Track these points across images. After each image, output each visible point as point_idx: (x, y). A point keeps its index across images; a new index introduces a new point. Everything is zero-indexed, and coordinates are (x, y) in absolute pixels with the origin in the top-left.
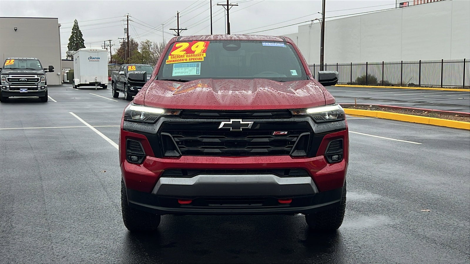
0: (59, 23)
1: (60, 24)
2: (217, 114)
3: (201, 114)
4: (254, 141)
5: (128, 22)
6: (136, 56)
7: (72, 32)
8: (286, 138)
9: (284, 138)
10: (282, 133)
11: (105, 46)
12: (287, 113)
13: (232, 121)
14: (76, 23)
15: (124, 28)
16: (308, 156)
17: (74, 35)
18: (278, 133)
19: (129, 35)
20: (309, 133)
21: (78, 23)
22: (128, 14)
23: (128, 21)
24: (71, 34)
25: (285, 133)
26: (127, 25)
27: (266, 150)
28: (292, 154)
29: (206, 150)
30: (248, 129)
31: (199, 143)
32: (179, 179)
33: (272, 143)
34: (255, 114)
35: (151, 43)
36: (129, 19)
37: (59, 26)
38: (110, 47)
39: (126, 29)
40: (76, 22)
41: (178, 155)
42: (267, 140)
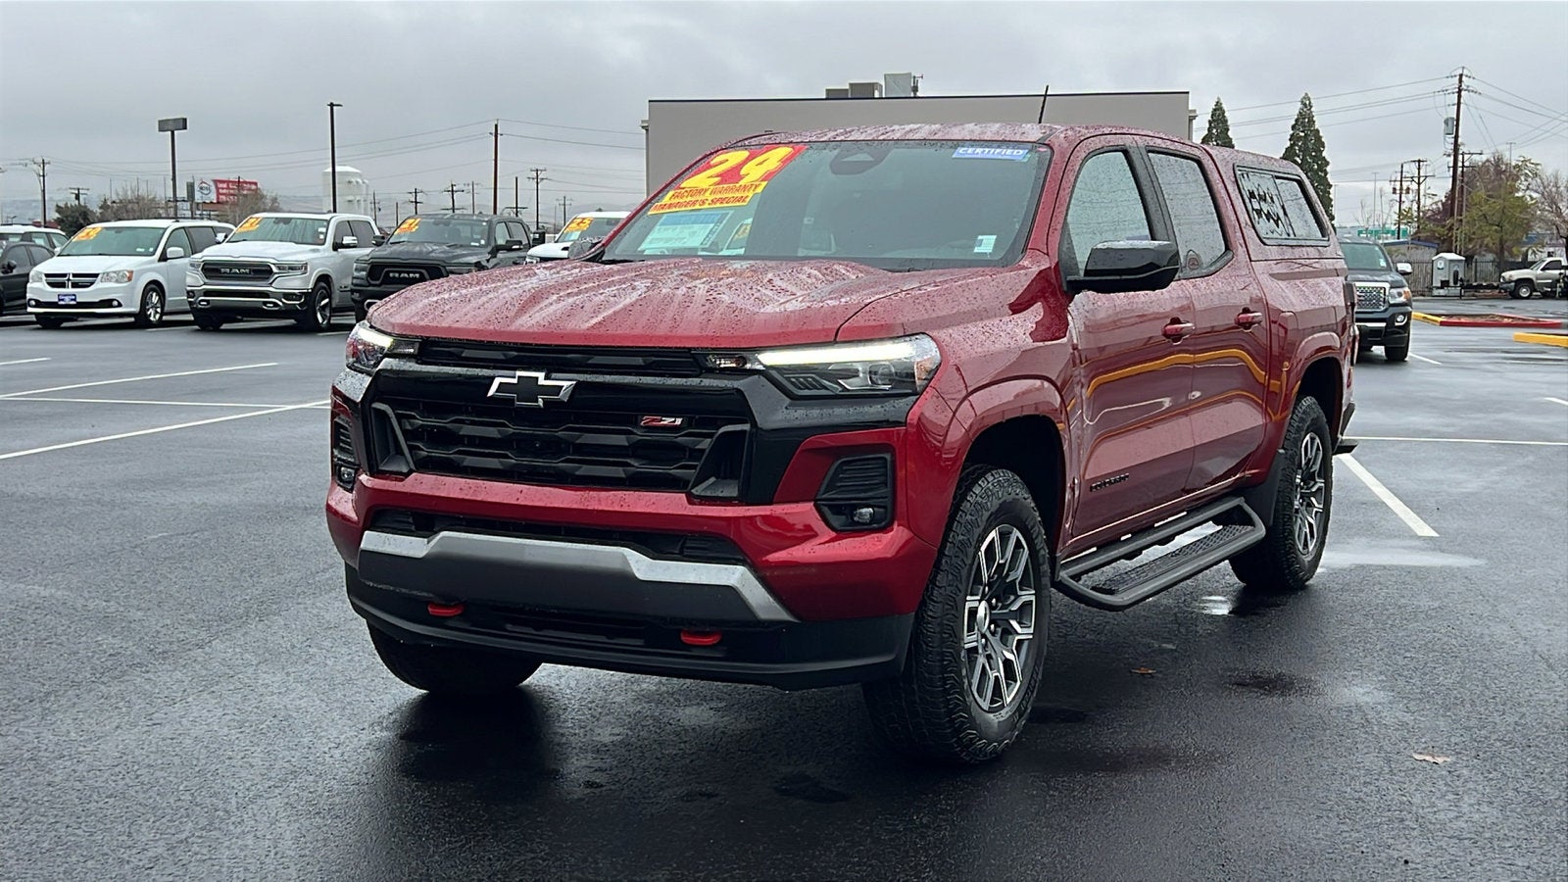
0: (1190, 108)
1: (1195, 111)
4: (583, 442)
5: (1459, 97)
6: (1480, 213)
7: (1292, 135)
8: (676, 437)
9: (669, 436)
10: (667, 421)
11: (1401, 181)
12: (690, 359)
13: (519, 377)
14: (1306, 104)
15: (1446, 117)
16: (743, 500)
17: (1298, 145)
18: (654, 420)
19: (1460, 140)
20: (746, 427)
21: (1311, 107)
22: (1463, 68)
23: (1459, 92)
24: (1288, 144)
25: (675, 421)
26: (1456, 107)
27: (619, 472)
28: (693, 491)
29: (469, 461)
30: (560, 403)
33: (638, 450)
34: (597, 360)
35: (1539, 167)
36: (1463, 87)
37: (1191, 119)
38: (1419, 184)
39: (1450, 123)
40: (1308, 102)
41: (405, 469)
42: (621, 440)
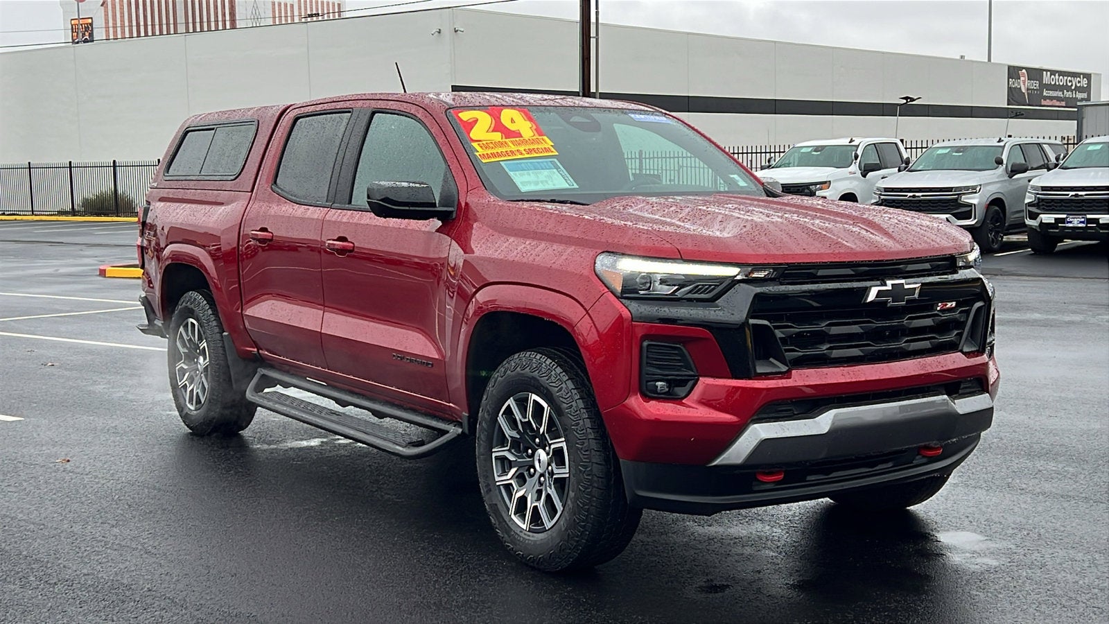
2: (849, 271)
3: (821, 273)
4: (914, 327)
8: (955, 315)
9: (951, 315)
10: (949, 306)
12: (948, 262)
13: (892, 285)
18: (944, 305)
20: (984, 302)
25: (952, 305)
28: (963, 349)
29: (836, 353)
31: (821, 337)
32: (794, 423)
33: (937, 328)
41: (784, 368)
42: (928, 322)
